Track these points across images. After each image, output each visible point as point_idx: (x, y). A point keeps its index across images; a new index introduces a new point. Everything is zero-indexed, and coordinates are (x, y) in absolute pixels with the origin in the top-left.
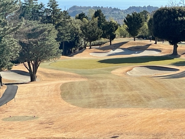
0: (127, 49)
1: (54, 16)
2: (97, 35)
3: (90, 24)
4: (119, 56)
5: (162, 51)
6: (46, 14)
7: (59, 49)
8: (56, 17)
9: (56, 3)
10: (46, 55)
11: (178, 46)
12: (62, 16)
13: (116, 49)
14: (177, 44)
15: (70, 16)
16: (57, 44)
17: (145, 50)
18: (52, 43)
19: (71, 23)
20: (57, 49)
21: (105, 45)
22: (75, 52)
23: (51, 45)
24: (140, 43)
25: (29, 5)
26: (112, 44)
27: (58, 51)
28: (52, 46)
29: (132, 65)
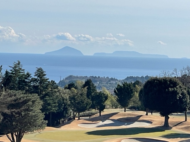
0: (117, 121)
1: (41, 86)
2: (86, 105)
3: (79, 95)
4: (108, 128)
5: (153, 123)
6: (33, 84)
7: (43, 119)
8: (43, 87)
9: (43, 73)
10: (31, 126)
11: (169, 118)
12: (50, 86)
13: (105, 120)
14: (169, 116)
15: (57, 86)
16: (41, 115)
17: (136, 122)
18: (37, 113)
19: (60, 93)
20: (41, 120)
21: (96, 116)
22: (63, 123)
23: (35, 116)
24: (130, 114)
25: (15, 74)
26: (101, 115)
27: (43, 122)
28: (37, 117)
29: (121, 137)
